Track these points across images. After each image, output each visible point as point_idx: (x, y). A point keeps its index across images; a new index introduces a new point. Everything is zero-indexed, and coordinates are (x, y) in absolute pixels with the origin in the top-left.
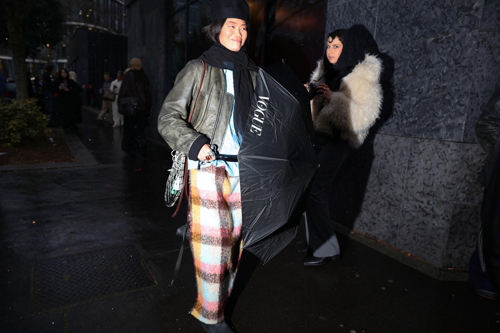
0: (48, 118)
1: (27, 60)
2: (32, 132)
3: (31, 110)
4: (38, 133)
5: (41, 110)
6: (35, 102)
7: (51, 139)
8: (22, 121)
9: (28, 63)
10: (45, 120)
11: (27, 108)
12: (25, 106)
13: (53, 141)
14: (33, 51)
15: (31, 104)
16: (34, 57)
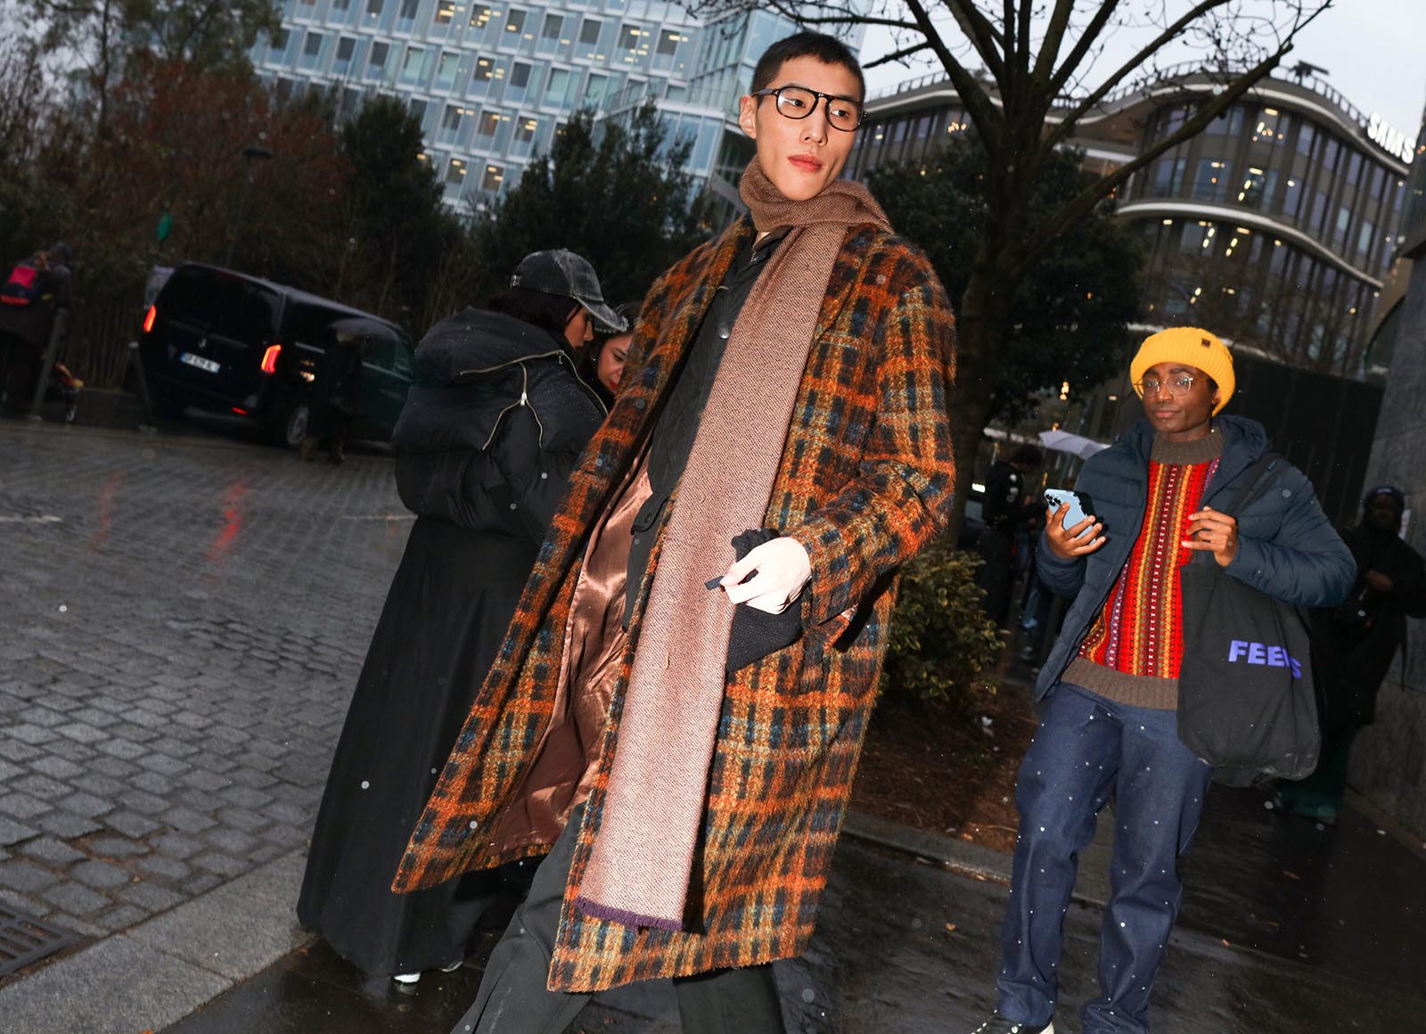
0: (999, 637)
1: (988, 431)
2: (928, 678)
3: (950, 597)
4: (948, 690)
5: (984, 603)
6: (970, 568)
7: (987, 721)
8: (909, 629)
9: (990, 439)
10: (987, 641)
11: (939, 585)
12: (934, 574)
13: (990, 732)
14: (1017, 402)
15: (956, 572)
16: (1011, 426)
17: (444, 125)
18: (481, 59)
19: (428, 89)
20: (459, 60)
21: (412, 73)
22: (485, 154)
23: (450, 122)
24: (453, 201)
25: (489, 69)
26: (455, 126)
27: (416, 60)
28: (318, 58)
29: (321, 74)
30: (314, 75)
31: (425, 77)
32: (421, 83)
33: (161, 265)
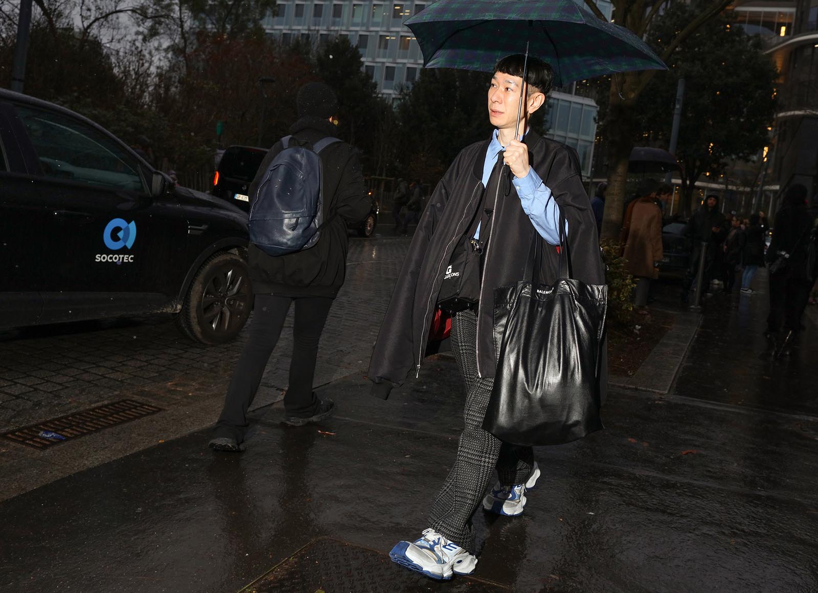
7: (638, 328)
13: (639, 333)
17: (380, 47)
18: (396, 5)
19: (368, 27)
20: (383, 8)
21: (357, 19)
22: (405, 61)
23: (382, 46)
24: (388, 92)
25: (401, 11)
26: (386, 47)
27: (359, 11)
28: (303, 18)
29: (306, 27)
30: (302, 29)
31: (365, 21)
32: (363, 25)
33: (220, 149)
